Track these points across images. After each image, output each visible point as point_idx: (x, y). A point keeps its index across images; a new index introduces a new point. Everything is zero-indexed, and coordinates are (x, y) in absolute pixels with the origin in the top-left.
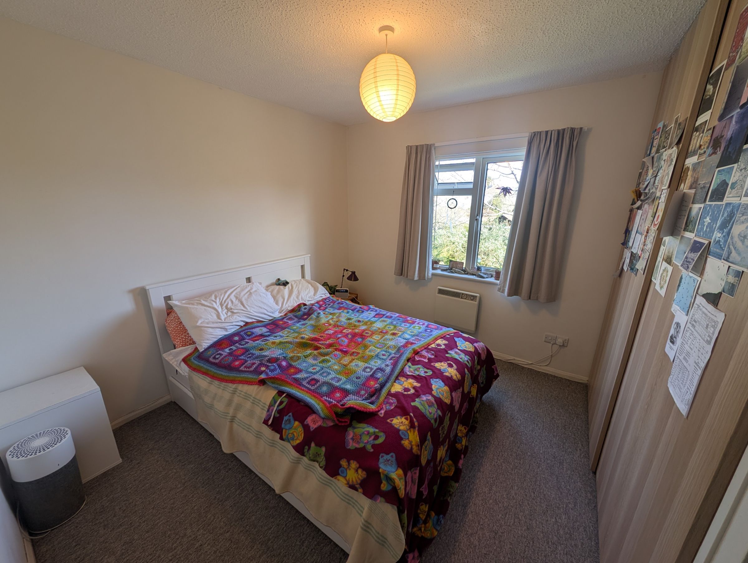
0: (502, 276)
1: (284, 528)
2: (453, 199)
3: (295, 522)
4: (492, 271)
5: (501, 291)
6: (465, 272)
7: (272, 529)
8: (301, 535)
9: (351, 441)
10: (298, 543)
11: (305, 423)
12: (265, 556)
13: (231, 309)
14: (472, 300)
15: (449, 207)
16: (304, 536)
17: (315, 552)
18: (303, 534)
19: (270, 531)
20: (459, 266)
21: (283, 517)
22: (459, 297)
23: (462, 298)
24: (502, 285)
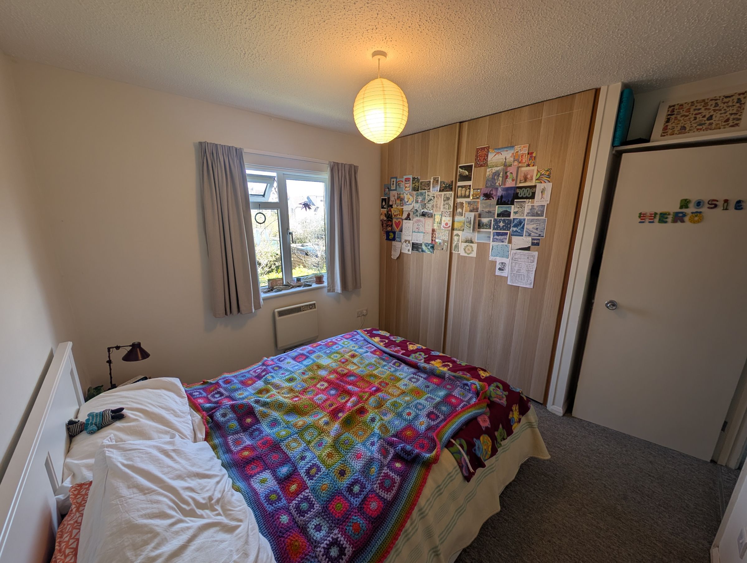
0: (325, 279)
1: (497, 540)
2: (260, 213)
3: (490, 528)
4: (311, 278)
5: (331, 291)
6: (288, 286)
7: (500, 552)
8: (500, 521)
9: (502, 401)
10: (507, 524)
11: (484, 429)
12: (524, 558)
13: (210, 498)
14: (311, 309)
15: (257, 222)
16: (501, 519)
17: (511, 510)
18: (498, 520)
19: (502, 554)
20: (279, 282)
21: (487, 540)
22: (301, 311)
23: (303, 311)
24: (331, 286)
